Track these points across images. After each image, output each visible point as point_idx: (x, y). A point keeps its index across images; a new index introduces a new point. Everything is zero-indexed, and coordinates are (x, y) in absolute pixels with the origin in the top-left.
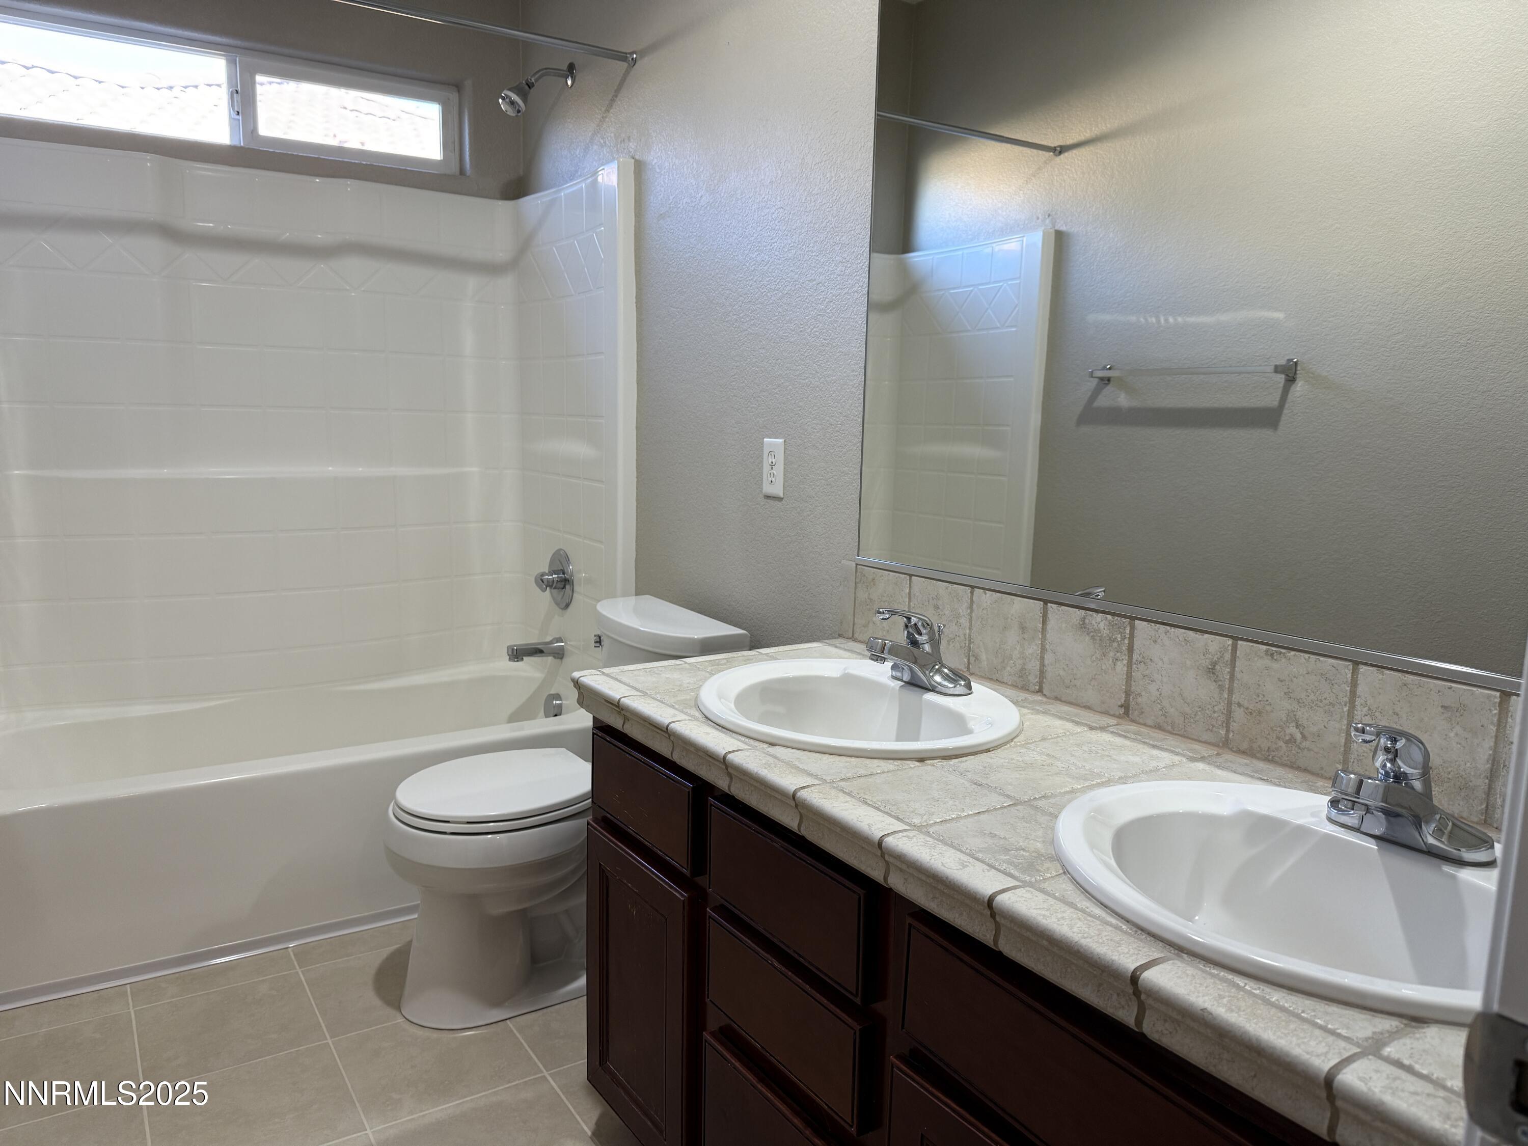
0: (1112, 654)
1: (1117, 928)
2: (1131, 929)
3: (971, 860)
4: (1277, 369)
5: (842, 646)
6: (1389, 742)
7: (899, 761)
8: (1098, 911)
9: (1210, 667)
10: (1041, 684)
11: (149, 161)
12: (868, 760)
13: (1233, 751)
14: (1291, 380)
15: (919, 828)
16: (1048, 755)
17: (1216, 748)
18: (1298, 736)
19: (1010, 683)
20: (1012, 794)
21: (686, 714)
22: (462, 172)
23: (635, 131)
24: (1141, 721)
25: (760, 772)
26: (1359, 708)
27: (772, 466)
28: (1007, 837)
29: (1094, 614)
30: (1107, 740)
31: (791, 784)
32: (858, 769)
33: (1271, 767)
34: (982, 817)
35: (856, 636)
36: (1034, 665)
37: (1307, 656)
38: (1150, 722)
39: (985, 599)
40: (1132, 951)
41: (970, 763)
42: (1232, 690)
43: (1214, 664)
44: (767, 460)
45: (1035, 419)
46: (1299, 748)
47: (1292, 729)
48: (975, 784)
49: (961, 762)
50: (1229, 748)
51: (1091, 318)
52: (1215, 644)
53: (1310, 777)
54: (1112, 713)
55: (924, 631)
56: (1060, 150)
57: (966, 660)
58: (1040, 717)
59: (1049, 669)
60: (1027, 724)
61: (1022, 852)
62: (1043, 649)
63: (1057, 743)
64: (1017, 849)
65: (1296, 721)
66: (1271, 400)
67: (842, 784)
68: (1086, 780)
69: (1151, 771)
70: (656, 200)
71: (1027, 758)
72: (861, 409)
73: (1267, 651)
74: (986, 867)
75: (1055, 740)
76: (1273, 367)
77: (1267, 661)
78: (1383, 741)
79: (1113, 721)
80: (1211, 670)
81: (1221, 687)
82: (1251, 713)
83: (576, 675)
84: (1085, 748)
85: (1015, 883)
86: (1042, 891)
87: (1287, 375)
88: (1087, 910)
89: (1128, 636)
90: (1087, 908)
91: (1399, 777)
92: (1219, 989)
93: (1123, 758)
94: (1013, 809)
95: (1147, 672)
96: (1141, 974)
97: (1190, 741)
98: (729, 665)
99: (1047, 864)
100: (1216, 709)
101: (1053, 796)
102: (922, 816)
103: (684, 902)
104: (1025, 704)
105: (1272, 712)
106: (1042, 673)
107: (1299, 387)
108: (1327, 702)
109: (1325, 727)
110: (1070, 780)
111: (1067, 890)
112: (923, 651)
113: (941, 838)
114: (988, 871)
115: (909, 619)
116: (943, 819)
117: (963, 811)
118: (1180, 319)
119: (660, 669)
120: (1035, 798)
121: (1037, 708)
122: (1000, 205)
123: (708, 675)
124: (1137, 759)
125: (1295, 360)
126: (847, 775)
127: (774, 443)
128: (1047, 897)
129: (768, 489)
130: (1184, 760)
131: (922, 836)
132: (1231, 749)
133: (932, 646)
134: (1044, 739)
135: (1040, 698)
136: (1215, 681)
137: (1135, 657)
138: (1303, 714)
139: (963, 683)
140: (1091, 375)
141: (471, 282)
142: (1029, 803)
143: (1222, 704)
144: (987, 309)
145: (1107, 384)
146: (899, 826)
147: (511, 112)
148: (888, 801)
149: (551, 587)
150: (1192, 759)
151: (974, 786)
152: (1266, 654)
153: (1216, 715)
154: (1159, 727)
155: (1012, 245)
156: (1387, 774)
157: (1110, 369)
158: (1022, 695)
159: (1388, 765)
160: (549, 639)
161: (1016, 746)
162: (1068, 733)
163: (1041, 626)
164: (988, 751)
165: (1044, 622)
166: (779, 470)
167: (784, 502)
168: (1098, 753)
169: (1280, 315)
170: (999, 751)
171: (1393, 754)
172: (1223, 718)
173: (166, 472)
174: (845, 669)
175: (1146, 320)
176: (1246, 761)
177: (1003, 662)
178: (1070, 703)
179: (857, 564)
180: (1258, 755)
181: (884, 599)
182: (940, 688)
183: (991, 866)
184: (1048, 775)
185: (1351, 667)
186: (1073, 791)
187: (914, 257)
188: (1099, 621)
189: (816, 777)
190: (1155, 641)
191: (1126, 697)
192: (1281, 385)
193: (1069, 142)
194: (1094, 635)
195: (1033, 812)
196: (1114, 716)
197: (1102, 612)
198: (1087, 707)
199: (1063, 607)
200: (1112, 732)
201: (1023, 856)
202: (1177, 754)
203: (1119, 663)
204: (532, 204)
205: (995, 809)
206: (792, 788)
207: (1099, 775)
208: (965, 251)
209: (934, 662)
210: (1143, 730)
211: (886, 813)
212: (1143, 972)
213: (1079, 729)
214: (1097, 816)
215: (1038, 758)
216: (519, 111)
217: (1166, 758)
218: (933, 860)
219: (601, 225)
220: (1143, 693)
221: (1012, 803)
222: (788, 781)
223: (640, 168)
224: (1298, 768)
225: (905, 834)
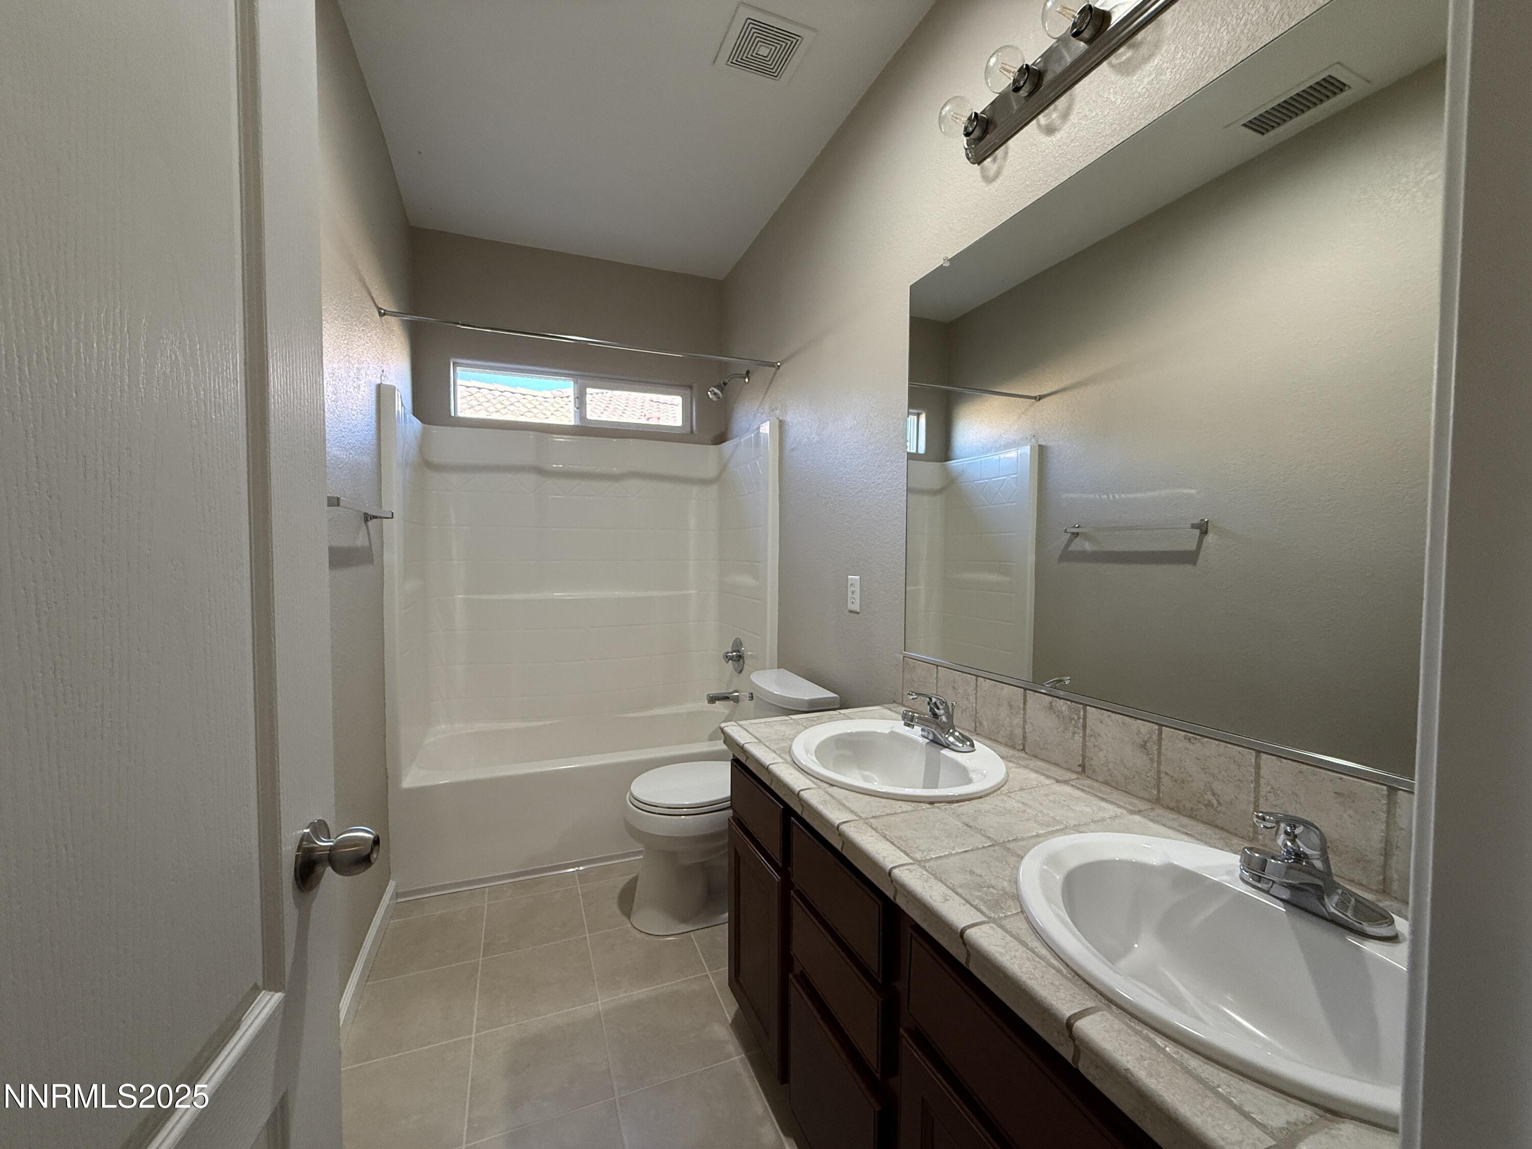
0: (1071, 728)
1: (1059, 971)
2: (1069, 974)
3: (953, 894)
4: (1194, 526)
5: (894, 709)
6: (1288, 828)
7: (916, 803)
8: (1044, 952)
9: (1142, 743)
10: (1024, 745)
11: (532, 435)
12: (894, 801)
13: (1164, 807)
14: (1204, 532)
15: (918, 862)
16: (1023, 803)
17: (1150, 804)
18: (1215, 802)
19: (1003, 742)
20: (992, 836)
21: (781, 757)
22: (692, 432)
23: (779, 405)
24: (1094, 777)
25: (818, 807)
26: (1263, 786)
27: (853, 592)
28: (983, 874)
29: (1058, 700)
30: (1068, 792)
31: (837, 818)
32: (885, 809)
33: (1194, 823)
34: (967, 855)
35: (904, 702)
36: (1019, 732)
37: (1217, 742)
38: (1100, 779)
39: (986, 685)
40: (1068, 998)
41: (966, 807)
42: (1160, 762)
43: (1146, 742)
44: (850, 589)
45: (1031, 558)
46: (1217, 811)
47: (1209, 796)
48: (967, 825)
49: (960, 806)
50: (1160, 804)
51: (1065, 496)
52: (1145, 728)
53: (1225, 834)
54: (1073, 770)
55: (941, 707)
56: (1040, 398)
57: (974, 725)
58: (1021, 770)
59: (1028, 735)
60: (1011, 776)
61: (992, 890)
62: (1025, 721)
63: (1031, 793)
64: (989, 887)
65: (1212, 790)
66: (1191, 546)
67: (872, 820)
68: (1048, 826)
69: (1098, 821)
70: (789, 443)
71: (1007, 805)
72: (904, 559)
73: (1185, 737)
74: (963, 901)
75: (1029, 790)
76: (1190, 525)
77: (1186, 744)
78: (1282, 825)
79: (1074, 776)
80: (1144, 746)
81: (1152, 760)
82: (1176, 781)
83: (723, 725)
84: (1050, 798)
85: (984, 919)
86: (1002, 927)
87: (1201, 530)
88: (1036, 950)
89: (1082, 717)
90: (1036, 948)
91: (1299, 856)
92: (1141, 1049)
93: (1078, 808)
94: (991, 849)
95: (1096, 744)
96: (1074, 1023)
97: (1130, 796)
98: (819, 722)
99: (1010, 902)
100: (1149, 774)
101: (1023, 839)
102: (923, 852)
103: (778, 882)
104: (1012, 759)
105: (1192, 781)
106: (1024, 737)
107: (1210, 538)
108: (1236, 778)
109: (1236, 797)
110: (1036, 826)
111: (1021, 929)
112: (941, 721)
113: (934, 872)
114: (964, 905)
115: (931, 699)
116: (938, 856)
117: (954, 849)
118: (1123, 496)
119: (774, 723)
120: (1009, 840)
121: (1020, 762)
122: (1003, 432)
123: (803, 728)
124: (1088, 810)
125: (1206, 520)
126: (877, 813)
127: (854, 578)
128: (1005, 934)
129: (851, 607)
130: (1125, 812)
131: (920, 870)
132: (1162, 805)
133: (947, 718)
134: (1022, 789)
135: (1024, 755)
136: (1147, 755)
137: (1088, 731)
138: (1218, 786)
139: (968, 743)
140: (1066, 531)
141: (695, 490)
142: (1003, 845)
143: (1153, 771)
144: (997, 493)
145: (1076, 537)
146: (905, 859)
147: (715, 399)
148: (901, 837)
149: (732, 660)
150: (1132, 812)
151: (965, 827)
152: (1185, 738)
153: (1148, 779)
154: (1106, 783)
155: (1012, 454)
156: (1288, 852)
157: (1078, 527)
158: (1011, 752)
159: (1289, 844)
160: (731, 690)
161: (1001, 794)
162: (1040, 785)
163: (1022, 705)
164: (981, 797)
165: (1025, 703)
166: (857, 596)
167: (860, 615)
168: (1060, 802)
169: (1193, 491)
170: (988, 797)
171: (1293, 837)
172: (1154, 782)
173: (533, 596)
174: (892, 728)
175: (1100, 496)
176: (1174, 816)
177: (998, 728)
178: (1043, 760)
179: (904, 657)
180: (1183, 813)
181: (921, 680)
182: (952, 746)
183: (968, 902)
184: (1021, 820)
185: (1254, 754)
186: (1038, 836)
187: (952, 463)
188: (1062, 705)
189: (855, 814)
190: (1101, 722)
191: (1082, 760)
192: (1197, 536)
193: (1045, 392)
194: (1059, 714)
195: (1005, 853)
196: (1075, 772)
197: (1064, 699)
198: (1056, 764)
199: (1037, 694)
200: (1073, 786)
201: (992, 893)
202: (1120, 806)
203: (1077, 735)
204: (727, 446)
205: (978, 849)
206: (837, 822)
207: (1059, 822)
208: (983, 459)
209: (948, 727)
210: (1096, 784)
211: (898, 848)
212: (1077, 1020)
213: (1047, 782)
214: (1053, 860)
215: (1016, 805)
216: (719, 398)
217: (1110, 810)
218: (924, 893)
219: (761, 456)
220: (1094, 758)
221: (990, 844)
222: (835, 815)
223: (782, 423)
224: (1216, 826)
225: (908, 867)
